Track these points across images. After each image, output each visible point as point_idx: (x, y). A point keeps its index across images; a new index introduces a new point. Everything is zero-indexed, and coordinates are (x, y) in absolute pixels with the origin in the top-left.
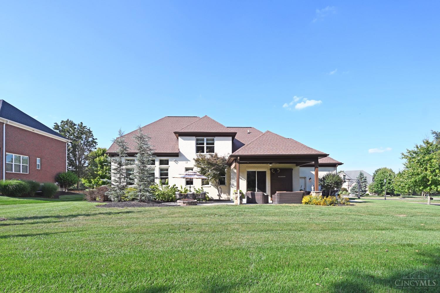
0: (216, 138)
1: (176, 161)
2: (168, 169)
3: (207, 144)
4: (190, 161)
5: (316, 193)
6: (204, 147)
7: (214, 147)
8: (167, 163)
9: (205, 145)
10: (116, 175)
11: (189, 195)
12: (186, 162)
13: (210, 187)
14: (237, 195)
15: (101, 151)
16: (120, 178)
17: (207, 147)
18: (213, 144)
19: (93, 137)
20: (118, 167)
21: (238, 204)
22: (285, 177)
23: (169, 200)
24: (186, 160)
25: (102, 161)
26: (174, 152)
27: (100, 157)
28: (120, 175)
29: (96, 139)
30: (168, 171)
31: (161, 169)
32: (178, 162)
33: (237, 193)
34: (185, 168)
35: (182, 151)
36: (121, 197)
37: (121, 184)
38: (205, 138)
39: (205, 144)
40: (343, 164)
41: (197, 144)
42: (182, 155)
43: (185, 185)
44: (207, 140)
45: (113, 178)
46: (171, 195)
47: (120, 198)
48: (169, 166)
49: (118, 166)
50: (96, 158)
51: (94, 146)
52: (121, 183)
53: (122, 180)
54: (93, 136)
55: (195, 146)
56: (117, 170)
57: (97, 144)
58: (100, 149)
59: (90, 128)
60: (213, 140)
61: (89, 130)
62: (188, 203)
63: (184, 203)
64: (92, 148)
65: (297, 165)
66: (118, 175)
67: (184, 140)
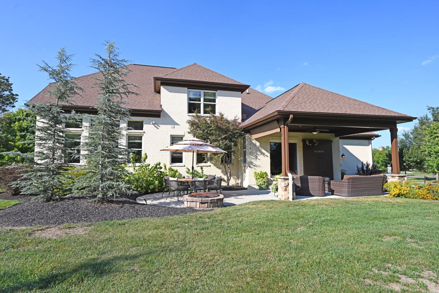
0: (218, 92)
1: (155, 123)
2: (141, 137)
3: (205, 100)
4: (179, 125)
5: (399, 178)
6: (200, 104)
7: (215, 105)
8: (139, 126)
9: (202, 102)
10: (44, 142)
11: (196, 182)
12: (173, 127)
13: (210, 166)
14: (286, 182)
15: (23, 113)
16: (53, 149)
17: (204, 104)
18: (214, 101)
19: (12, 92)
20: (51, 126)
21: (291, 199)
22: (323, 151)
23: (149, 191)
24: (173, 123)
25: (24, 128)
26: (154, 109)
27: (22, 121)
28: (54, 143)
29: (17, 95)
30: (141, 139)
31: (129, 137)
32: (160, 127)
33: (288, 179)
34: (171, 135)
35: (165, 108)
36: (54, 189)
37: (55, 161)
38: (202, 92)
39: (202, 99)
40: (380, 136)
41: (190, 99)
42: (166, 115)
43: (169, 163)
44: (205, 93)
45: (37, 149)
46: (152, 181)
47: (51, 192)
48: (144, 132)
49: (50, 123)
50: (15, 122)
51: (11, 103)
52: (54, 159)
53: (59, 154)
54: (12, 90)
55: (188, 102)
56: (49, 132)
57: (17, 101)
58: (22, 111)
59: (9, 78)
60: (214, 95)
61: (7, 80)
62: (211, 203)
63: (202, 203)
64: (7, 107)
65: (336, 136)
66: (50, 143)
67: (170, 92)
